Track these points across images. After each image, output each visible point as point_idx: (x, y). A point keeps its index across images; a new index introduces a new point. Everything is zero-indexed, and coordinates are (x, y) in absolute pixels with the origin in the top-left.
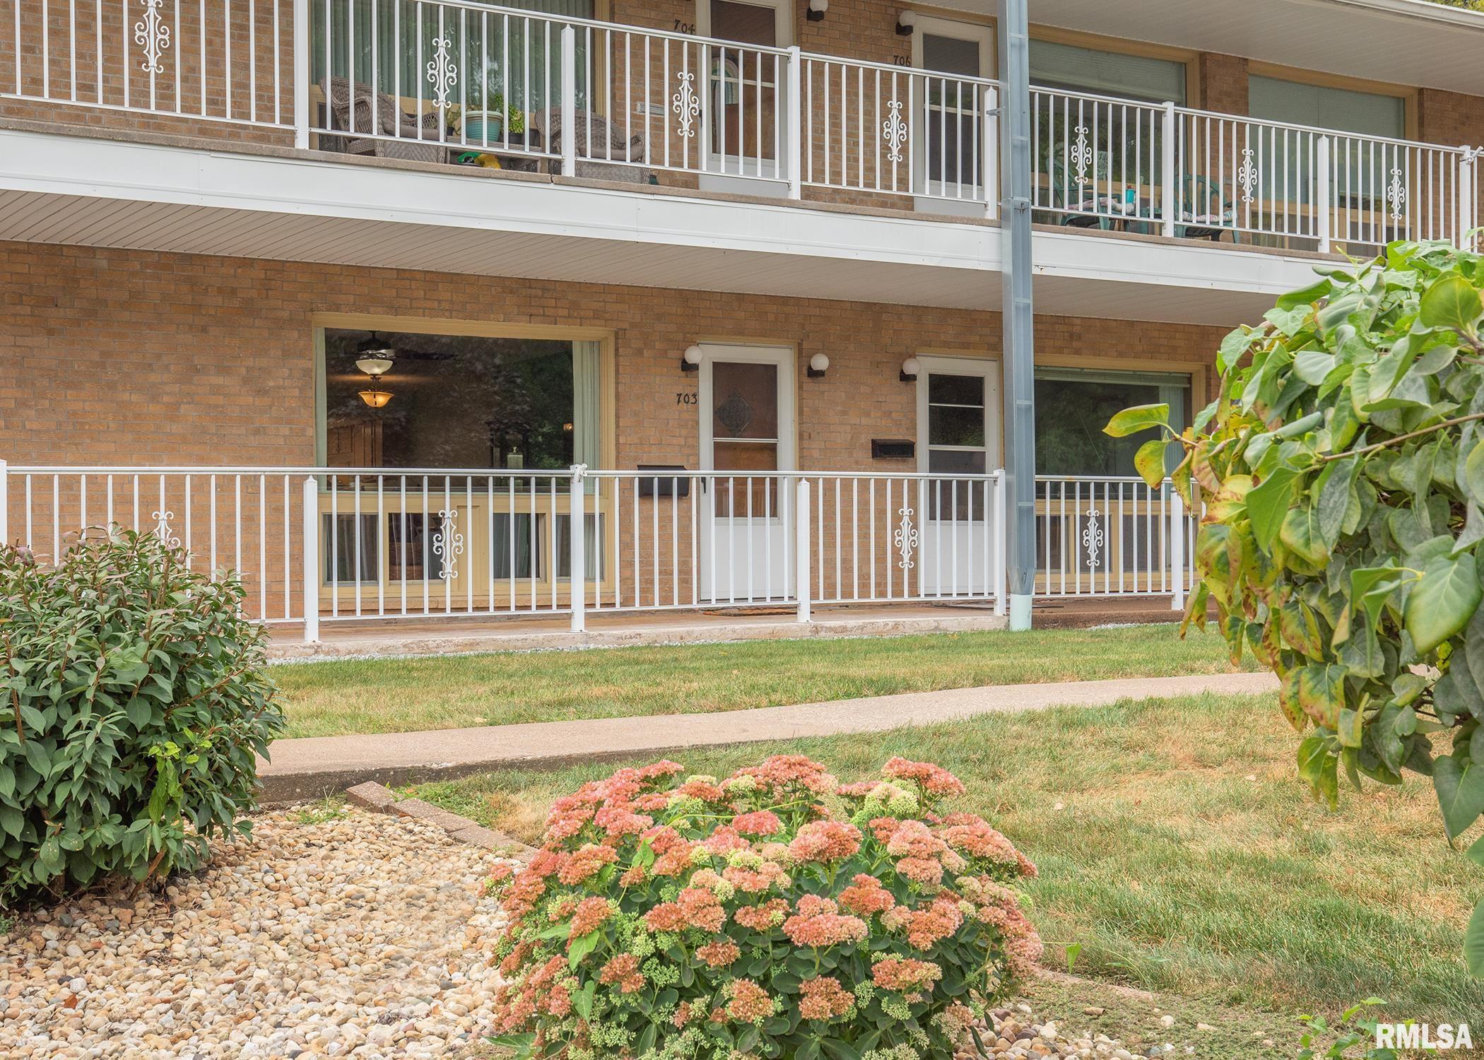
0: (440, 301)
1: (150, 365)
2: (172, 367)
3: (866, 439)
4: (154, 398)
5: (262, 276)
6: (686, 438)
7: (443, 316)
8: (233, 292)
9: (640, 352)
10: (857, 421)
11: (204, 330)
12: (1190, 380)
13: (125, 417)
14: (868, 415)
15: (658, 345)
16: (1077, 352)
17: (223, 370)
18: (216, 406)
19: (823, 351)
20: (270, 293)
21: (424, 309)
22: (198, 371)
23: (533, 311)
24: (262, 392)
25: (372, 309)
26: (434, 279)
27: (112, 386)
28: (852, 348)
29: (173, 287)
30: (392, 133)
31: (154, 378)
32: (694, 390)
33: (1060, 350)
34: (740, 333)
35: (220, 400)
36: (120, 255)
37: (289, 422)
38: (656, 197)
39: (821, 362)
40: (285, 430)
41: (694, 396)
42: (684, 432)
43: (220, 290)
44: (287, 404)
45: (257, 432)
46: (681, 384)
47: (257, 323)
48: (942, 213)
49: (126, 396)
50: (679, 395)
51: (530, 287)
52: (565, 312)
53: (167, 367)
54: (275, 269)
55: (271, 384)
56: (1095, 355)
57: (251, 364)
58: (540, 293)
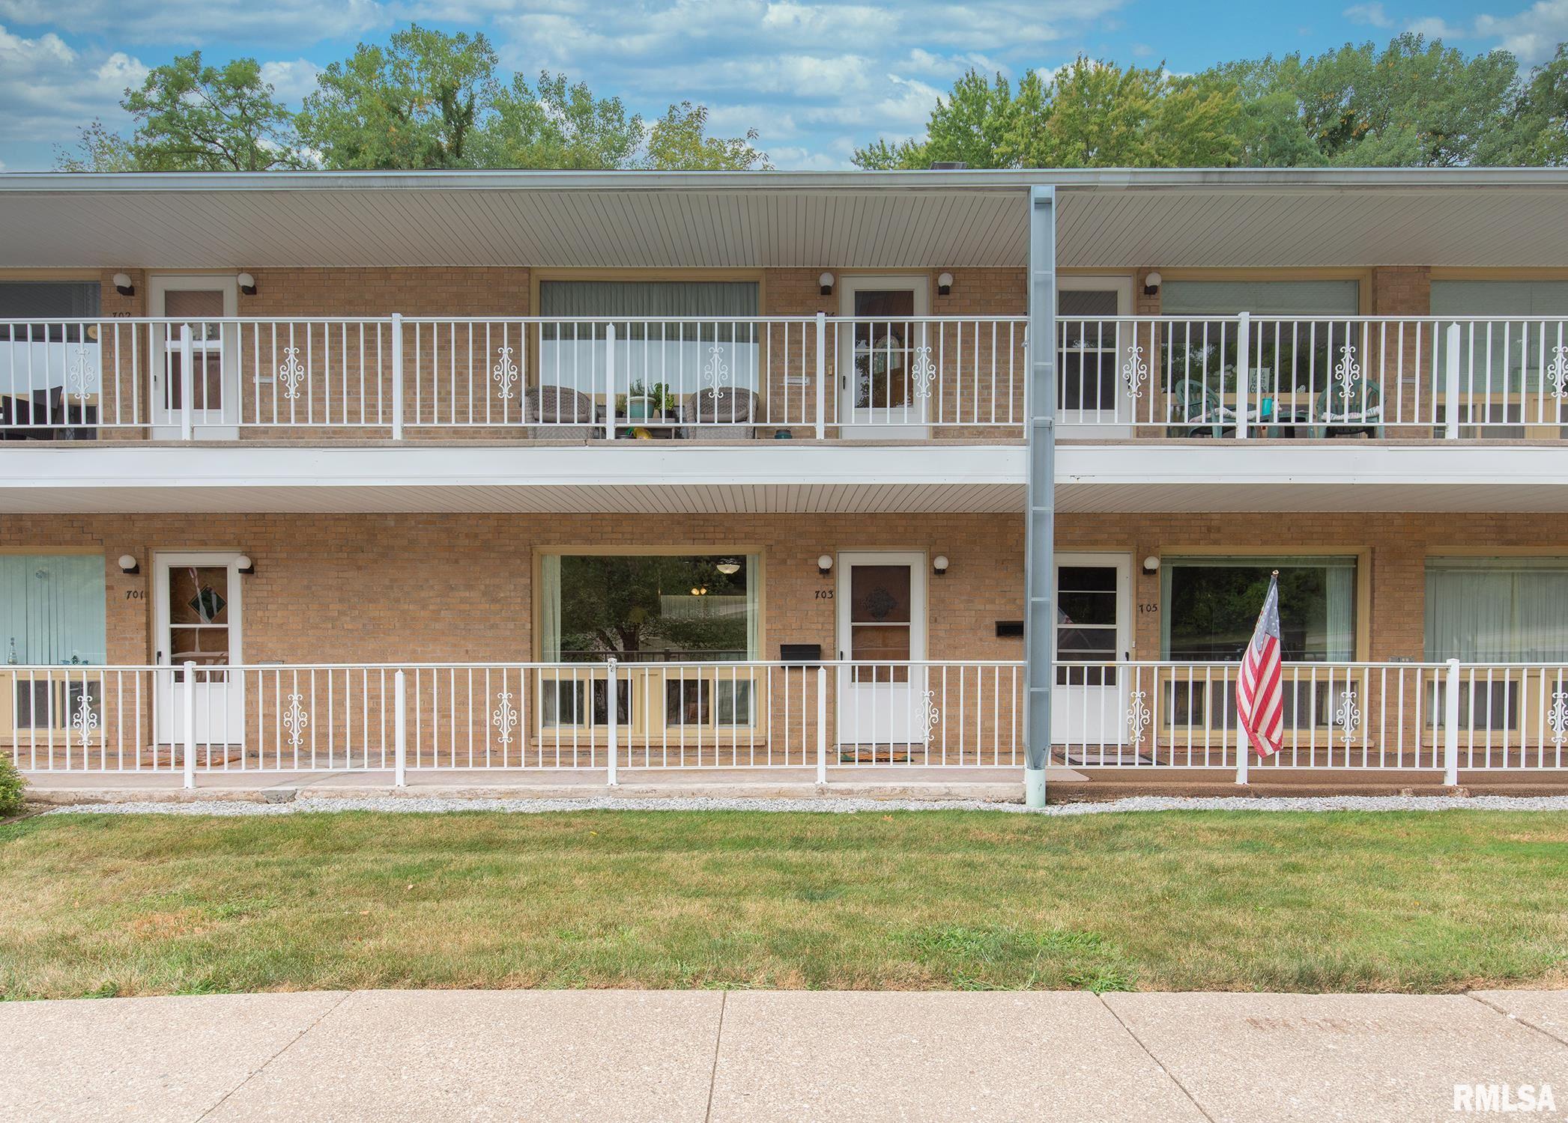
0: (623, 533)
1: (422, 586)
2: (436, 587)
3: (991, 622)
4: (424, 607)
5: (496, 524)
6: (823, 624)
7: (626, 543)
8: (476, 536)
9: (784, 562)
10: (982, 607)
11: (457, 561)
12: (1356, 561)
13: (405, 620)
14: (993, 602)
15: (799, 556)
16: (1216, 542)
17: (469, 587)
18: (466, 611)
19: (943, 554)
20: (501, 535)
21: (611, 539)
22: (452, 589)
23: (697, 536)
24: (495, 601)
25: (573, 542)
26: (619, 519)
27: (398, 601)
28: (977, 549)
29: (436, 536)
30: (537, 420)
31: (423, 594)
32: (832, 588)
33: (1196, 542)
34: (872, 543)
35: (467, 607)
36: (402, 517)
37: (513, 620)
38: (678, 448)
39: (941, 563)
40: (511, 625)
41: (831, 592)
42: (821, 619)
43: (467, 536)
44: (512, 609)
45: (492, 627)
46: (822, 584)
47: (493, 555)
48: (1072, 438)
49: (406, 607)
50: (818, 592)
51: (694, 519)
52: (722, 536)
53: (432, 587)
54: (504, 519)
55: (502, 595)
56: (1236, 544)
57: (488, 582)
58: (702, 523)
